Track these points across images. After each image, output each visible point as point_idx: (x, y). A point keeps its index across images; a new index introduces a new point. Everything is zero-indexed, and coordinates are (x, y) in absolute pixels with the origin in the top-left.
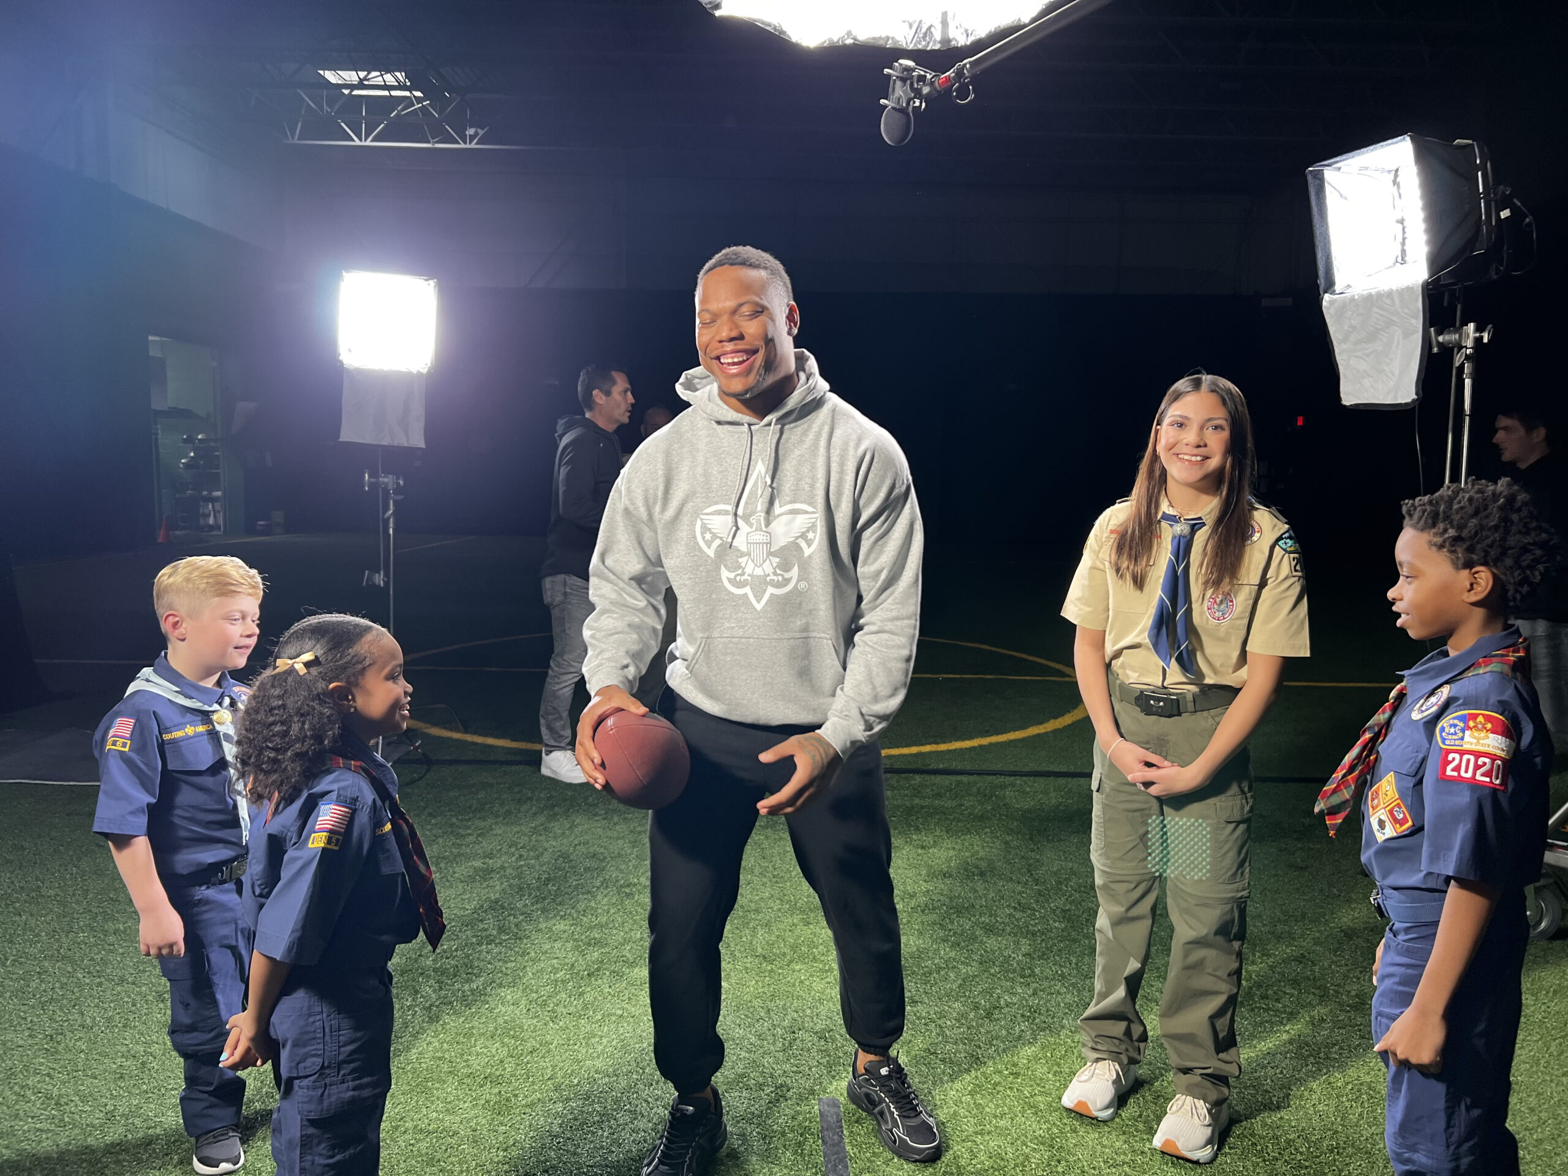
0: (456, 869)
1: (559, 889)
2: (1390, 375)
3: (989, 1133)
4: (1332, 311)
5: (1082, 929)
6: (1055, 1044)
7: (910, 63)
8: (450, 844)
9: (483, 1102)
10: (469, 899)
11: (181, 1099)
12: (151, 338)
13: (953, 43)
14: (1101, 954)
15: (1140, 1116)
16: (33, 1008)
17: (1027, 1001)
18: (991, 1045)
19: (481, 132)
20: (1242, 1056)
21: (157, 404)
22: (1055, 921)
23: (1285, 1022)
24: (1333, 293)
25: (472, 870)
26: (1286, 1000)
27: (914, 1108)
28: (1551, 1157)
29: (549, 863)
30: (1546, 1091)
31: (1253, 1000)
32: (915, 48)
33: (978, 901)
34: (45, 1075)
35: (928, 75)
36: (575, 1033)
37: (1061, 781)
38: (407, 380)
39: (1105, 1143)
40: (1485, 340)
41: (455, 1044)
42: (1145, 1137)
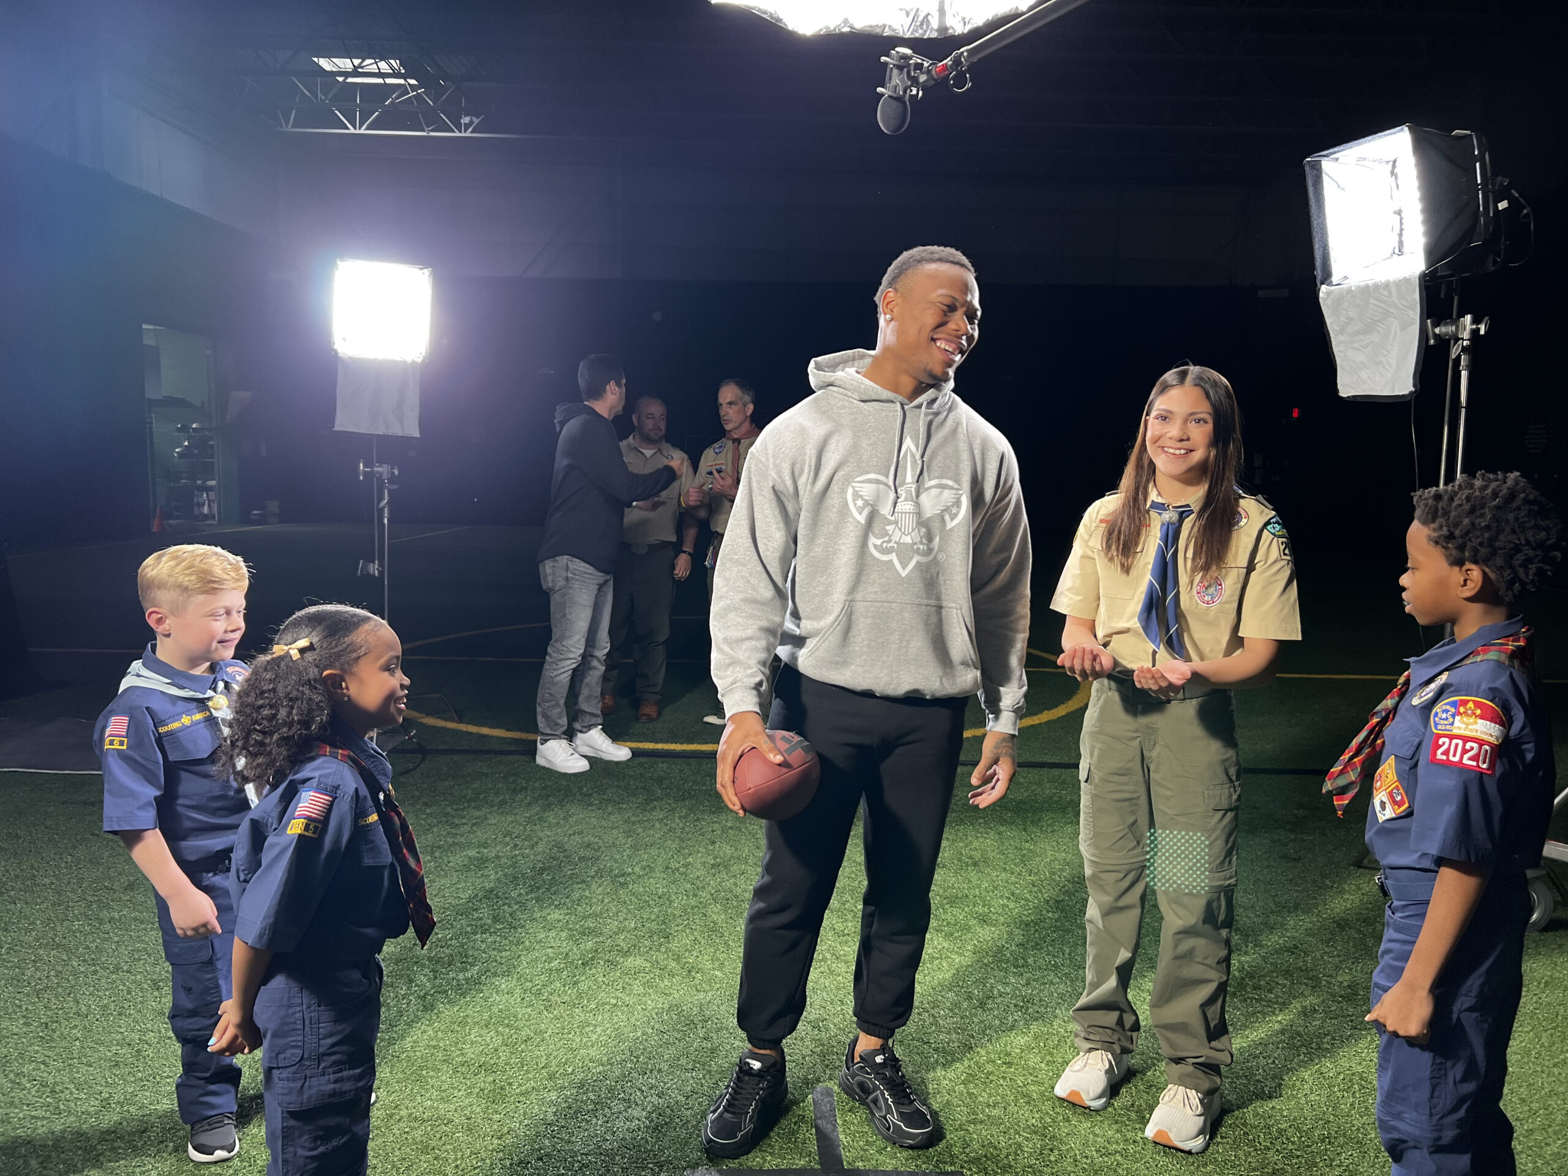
0: (451, 859)
1: (553, 878)
2: (1387, 367)
3: (981, 1122)
4: (1329, 302)
5: (1076, 919)
6: (1048, 1033)
7: (908, 51)
8: (445, 833)
9: (478, 1090)
10: (463, 888)
11: (178, 1086)
12: (144, 326)
13: (951, 31)
14: (1091, 944)
15: (1133, 1105)
16: (29, 996)
17: (1020, 991)
18: (984, 1034)
19: (476, 121)
20: (1234, 1046)
21: (151, 393)
22: (1048, 912)
23: (1277, 1012)
24: (1330, 284)
25: (466, 860)
26: (1278, 990)
27: (908, 1096)
28: (1542, 1147)
29: (544, 852)
30: (1538, 1081)
31: (1245, 990)
32: (912, 36)
33: (972, 891)
34: (40, 1062)
35: (925, 63)
36: (569, 1022)
37: (1055, 772)
38: (404, 369)
39: (1098, 1131)
40: (1482, 332)
41: (450, 1033)
42: (1138, 1126)
